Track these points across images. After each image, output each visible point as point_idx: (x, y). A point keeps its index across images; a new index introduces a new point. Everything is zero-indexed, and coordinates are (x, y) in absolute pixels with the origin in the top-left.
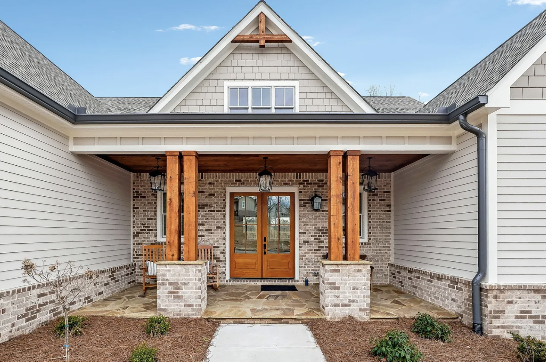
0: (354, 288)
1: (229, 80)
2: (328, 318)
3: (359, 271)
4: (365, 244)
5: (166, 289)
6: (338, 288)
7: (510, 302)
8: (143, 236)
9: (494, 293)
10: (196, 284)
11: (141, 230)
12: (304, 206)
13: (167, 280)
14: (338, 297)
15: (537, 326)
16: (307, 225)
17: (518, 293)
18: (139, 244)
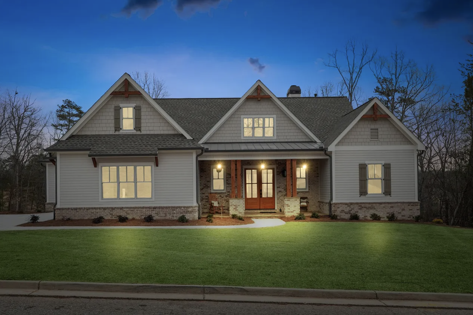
0: (295, 206)
1: (243, 115)
2: (286, 216)
3: (296, 200)
4: (307, 192)
5: (233, 207)
6: (289, 206)
7: (338, 208)
8: (205, 190)
9: (334, 205)
10: (242, 205)
11: (204, 187)
12: (279, 174)
13: (233, 204)
14: (289, 209)
15: (346, 214)
16: (280, 183)
17: (341, 205)
18: (203, 194)
